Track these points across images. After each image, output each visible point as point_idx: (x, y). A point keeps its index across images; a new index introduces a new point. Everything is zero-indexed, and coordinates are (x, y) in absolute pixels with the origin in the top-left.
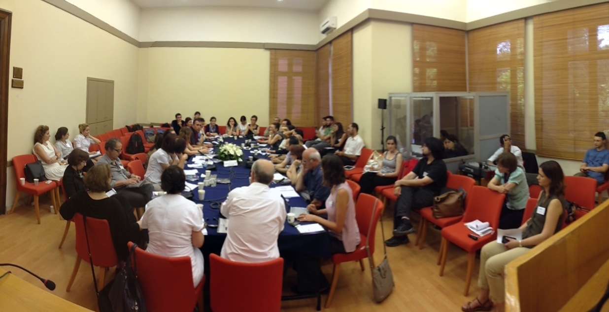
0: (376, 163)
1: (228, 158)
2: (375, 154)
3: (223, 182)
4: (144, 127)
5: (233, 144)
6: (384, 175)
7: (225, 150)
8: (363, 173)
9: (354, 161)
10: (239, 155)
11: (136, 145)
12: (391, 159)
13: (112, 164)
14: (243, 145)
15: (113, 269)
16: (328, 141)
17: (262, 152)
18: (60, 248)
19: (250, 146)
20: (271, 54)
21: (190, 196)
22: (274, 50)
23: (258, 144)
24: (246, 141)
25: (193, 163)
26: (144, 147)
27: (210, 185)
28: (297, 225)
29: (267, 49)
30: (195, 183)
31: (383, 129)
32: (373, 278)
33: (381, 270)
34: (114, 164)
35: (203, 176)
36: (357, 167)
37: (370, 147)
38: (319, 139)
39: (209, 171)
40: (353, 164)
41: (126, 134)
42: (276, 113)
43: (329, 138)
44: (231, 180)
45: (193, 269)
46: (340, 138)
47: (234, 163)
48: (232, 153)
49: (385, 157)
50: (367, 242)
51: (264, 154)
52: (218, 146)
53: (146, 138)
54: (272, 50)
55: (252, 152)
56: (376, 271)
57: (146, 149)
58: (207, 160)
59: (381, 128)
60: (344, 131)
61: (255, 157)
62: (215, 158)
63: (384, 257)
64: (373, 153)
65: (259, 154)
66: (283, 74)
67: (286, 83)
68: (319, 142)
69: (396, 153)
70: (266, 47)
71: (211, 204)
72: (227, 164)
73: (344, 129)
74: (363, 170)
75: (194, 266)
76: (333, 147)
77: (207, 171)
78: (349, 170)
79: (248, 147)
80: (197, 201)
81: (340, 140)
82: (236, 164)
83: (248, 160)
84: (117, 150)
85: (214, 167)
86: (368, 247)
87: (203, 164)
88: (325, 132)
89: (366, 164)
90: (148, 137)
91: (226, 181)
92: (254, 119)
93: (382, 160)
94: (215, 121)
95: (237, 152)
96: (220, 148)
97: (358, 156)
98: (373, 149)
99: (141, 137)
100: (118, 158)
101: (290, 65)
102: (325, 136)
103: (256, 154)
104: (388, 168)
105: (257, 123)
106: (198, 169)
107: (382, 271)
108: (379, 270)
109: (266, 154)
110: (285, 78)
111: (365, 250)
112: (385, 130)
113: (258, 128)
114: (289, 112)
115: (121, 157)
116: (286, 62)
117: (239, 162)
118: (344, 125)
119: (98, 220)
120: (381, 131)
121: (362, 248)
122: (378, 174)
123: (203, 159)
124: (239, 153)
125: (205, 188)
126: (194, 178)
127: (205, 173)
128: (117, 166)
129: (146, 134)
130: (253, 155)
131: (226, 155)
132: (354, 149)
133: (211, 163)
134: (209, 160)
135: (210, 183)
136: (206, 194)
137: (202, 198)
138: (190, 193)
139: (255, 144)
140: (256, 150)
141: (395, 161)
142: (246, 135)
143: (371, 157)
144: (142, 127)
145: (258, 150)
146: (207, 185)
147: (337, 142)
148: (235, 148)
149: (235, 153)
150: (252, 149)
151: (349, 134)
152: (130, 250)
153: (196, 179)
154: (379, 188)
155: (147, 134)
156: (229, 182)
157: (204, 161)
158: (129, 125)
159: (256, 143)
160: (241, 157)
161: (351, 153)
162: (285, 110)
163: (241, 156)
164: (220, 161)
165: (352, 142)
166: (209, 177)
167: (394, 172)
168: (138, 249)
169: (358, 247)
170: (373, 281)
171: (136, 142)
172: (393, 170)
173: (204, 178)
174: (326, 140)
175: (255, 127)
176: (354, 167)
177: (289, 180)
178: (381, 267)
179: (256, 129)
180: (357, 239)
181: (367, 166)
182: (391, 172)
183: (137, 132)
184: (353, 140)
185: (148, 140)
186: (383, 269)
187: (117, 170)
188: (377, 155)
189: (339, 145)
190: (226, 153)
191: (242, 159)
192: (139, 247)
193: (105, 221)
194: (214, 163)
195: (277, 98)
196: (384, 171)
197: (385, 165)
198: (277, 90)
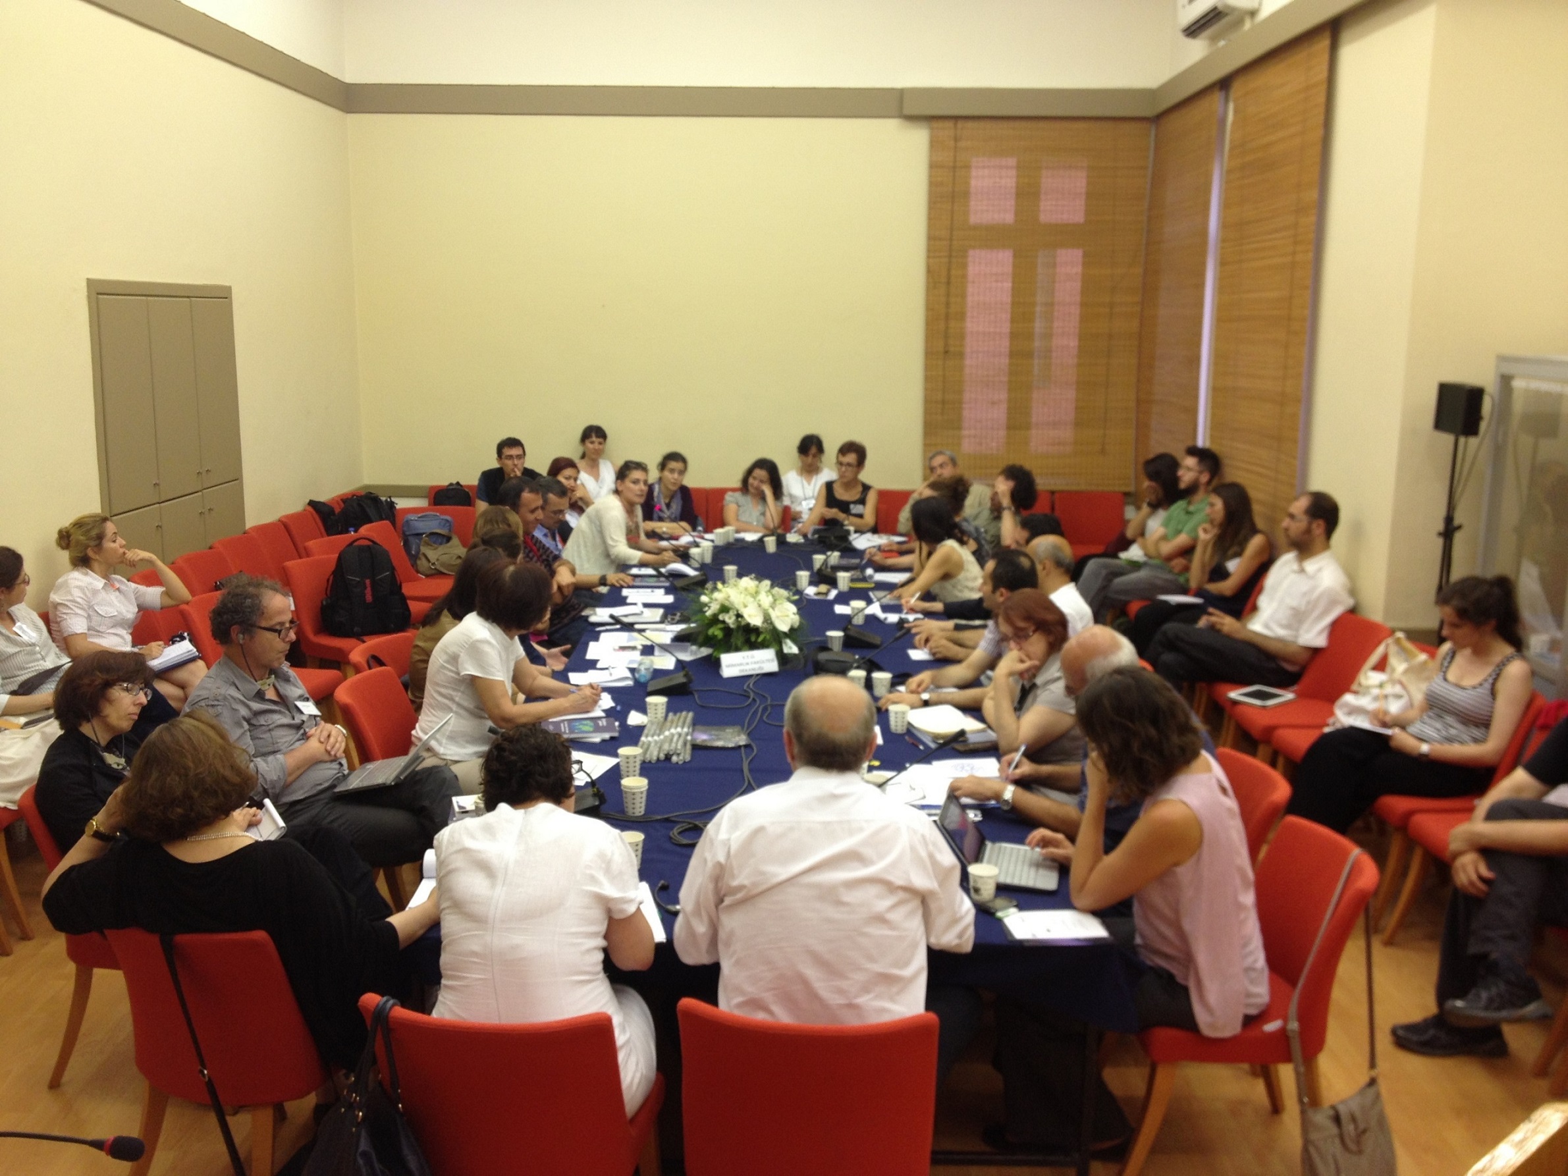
0: (1398, 689)
1: (738, 639)
2: (1393, 649)
3: (720, 744)
4: (401, 503)
5: (760, 577)
6: (1425, 748)
7: (725, 609)
8: (1327, 730)
9: (1290, 668)
10: (783, 627)
11: (369, 598)
12: (1468, 682)
13: (260, 696)
14: (803, 576)
15: (302, 1107)
16: (1179, 563)
17: (886, 608)
18: (55, 1084)
19: (833, 583)
20: (935, 144)
21: (592, 802)
22: (949, 124)
23: (869, 571)
24: (818, 559)
25: (592, 664)
26: (403, 599)
27: (668, 757)
28: (1005, 908)
29: (912, 118)
30: (607, 748)
31: (1449, 531)
32: (1307, 1143)
33: (1345, 1118)
34: (270, 694)
35: (635, 718)
36: (1301, 695)
37: (1376, 611)
38: (1135, 553)
39: (661, 700)
40: (1285, 679)
41: (311, 544)
42: (956, 424)
43: (1187, 552)
44: (749, 735)
45: (621, 1057)
46: (1238, 554)
47: (763, 661)
48: (754, 619)
49: (1444, 670)
50: (1293, 1008)
51: (893, 618)
52: (699, 585)
53: (414, 558)
54: (940, 124)
55: (840, 609)
56: (1321, 1118)
57: (415, 607)
58: (648, 650)
59: (1440, 526)
60: (1260, 523)
61: (852, 633)
62: (680, 639)
63: (1364, 1079)
64: (1390, 641)
65: (872, 619)
66: (993, 236)
67: (1008, 285)
68: (1135, 566)
69: (1497, 659)
70: (907, 111)
71: (675, 832)
72: (734, 664)
73: (1259, 513)
74: (1332, 714)
75: (622, 1047)
76: (1197, 595)
77: (651, 700)
78: (1264, 707)
79: (823, 588)
80: (621, 821)
81: (1232, 565)
82: (773, 666)
83: (825, 648)
84: (271, 629)
85: (680, 679)
86: (1294, 1025)
87: (632, 670)
88: (1166, 524)
89: (1346, 689)
90: (423, 549)
91: (733, 738)
92: (851, 458)
93: (1428, 679)
94: (682, 472)
95: (774, 615)
96: (704, 599)
97: (1316, 651)
98: (1390, 624)
99: (386, 554)
100: (286, 667)
101: (1027, 194)
102: (1164, 538)
103: (859, 620)
104: (1450, 719)
105: (865, 476)
106: (614, 692)
107: (1349, 1128)
108: (1337, 1119)
109: (902, 622)
110: (1003, 259)
111: (1283, 1033)
112: (1458, 538)
113: (872, 498)
114: (1018, 420)
115: (298, 656)
116: (1009, 180)
117: (782, 658)
118: (1258, 494)
119: (227, 936)
120: (1440, 542)
121: (1271, 1027)
122: (1393, 744)
123: (634, 648)
124: (786, 616)
125: (646, 769)
126: (598, 729)
127: (643, 709)
128: (283, 701)
129: (409, 538)
130: (844, 622)
131: (727, 630)
132: (1298, 617)
133: (666, 662)
134: (657, 651)
135: (666, 747)
136: (651, 793)
137: (638, 808)
138: (590, 791)
139: (857, 574)
140: (858, 604)
141: (1493, 693)
142: (816, 532)
143: (1374, 658)
144: (391, 505)
145: (869, 602)
146: (653, 755)
147: (1219, 573)
148: (765, 600)
149: (767, 619)
150: (843, 599)
151: (1281, 540)
152: (368, 1022)
153: (607, 736)
154: (1397, 804)
155: (419, 535)
156: (742, 740)
157: (636, 655)
158: (323, 497)
159: (862, 569)
160: (793, 634)
161: (1281, 632)
162: (999, 414)
163: (792, 629)
164: (705, 651)
165: (1293, 577)
166: (662, 725)
167: (1476, 741)
168: (401, 1012)
169: (1250, 1021)
170: (1305, 1150)
171: (368, 582)
172: (1477, 733)
173: (640, 729)
174: (1169, 558)
175: (854, 495)
176: (1288, 696)
177: (992, 735)
178: (1342, 1110)
179: (862, 501)
180: (1258, 995)
181: (1348, 698)
182: (1461, 743)
183: (364, 530)
184: (1302, 571)
185: (422, 563)
186: (1353, 1119)
187: (286, 720)
188: (1406, 655)
189: (1226, 587)
190: (730, 619)
191: (795, 642)
192: (403, 1006)
193: (260, 935)
194: (680, 664)
195: (961, 355)
196: (1429, 731)
197: (1435, 706)
198: (962, 316)
